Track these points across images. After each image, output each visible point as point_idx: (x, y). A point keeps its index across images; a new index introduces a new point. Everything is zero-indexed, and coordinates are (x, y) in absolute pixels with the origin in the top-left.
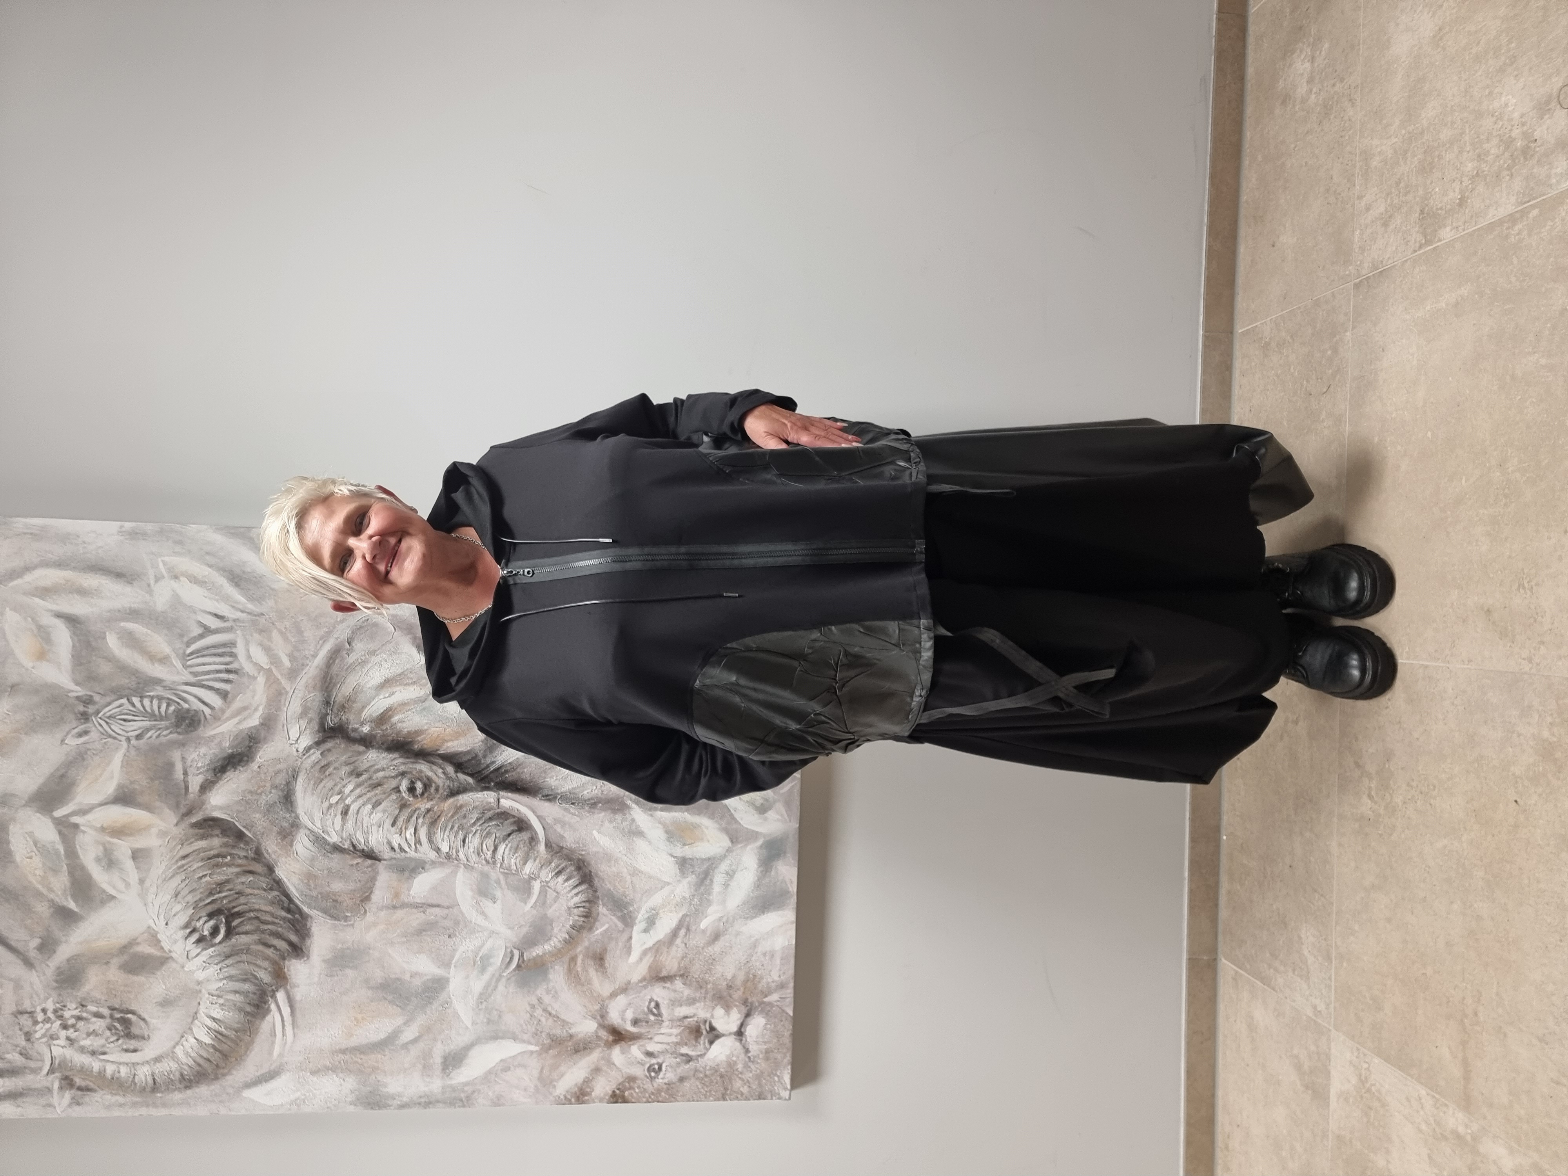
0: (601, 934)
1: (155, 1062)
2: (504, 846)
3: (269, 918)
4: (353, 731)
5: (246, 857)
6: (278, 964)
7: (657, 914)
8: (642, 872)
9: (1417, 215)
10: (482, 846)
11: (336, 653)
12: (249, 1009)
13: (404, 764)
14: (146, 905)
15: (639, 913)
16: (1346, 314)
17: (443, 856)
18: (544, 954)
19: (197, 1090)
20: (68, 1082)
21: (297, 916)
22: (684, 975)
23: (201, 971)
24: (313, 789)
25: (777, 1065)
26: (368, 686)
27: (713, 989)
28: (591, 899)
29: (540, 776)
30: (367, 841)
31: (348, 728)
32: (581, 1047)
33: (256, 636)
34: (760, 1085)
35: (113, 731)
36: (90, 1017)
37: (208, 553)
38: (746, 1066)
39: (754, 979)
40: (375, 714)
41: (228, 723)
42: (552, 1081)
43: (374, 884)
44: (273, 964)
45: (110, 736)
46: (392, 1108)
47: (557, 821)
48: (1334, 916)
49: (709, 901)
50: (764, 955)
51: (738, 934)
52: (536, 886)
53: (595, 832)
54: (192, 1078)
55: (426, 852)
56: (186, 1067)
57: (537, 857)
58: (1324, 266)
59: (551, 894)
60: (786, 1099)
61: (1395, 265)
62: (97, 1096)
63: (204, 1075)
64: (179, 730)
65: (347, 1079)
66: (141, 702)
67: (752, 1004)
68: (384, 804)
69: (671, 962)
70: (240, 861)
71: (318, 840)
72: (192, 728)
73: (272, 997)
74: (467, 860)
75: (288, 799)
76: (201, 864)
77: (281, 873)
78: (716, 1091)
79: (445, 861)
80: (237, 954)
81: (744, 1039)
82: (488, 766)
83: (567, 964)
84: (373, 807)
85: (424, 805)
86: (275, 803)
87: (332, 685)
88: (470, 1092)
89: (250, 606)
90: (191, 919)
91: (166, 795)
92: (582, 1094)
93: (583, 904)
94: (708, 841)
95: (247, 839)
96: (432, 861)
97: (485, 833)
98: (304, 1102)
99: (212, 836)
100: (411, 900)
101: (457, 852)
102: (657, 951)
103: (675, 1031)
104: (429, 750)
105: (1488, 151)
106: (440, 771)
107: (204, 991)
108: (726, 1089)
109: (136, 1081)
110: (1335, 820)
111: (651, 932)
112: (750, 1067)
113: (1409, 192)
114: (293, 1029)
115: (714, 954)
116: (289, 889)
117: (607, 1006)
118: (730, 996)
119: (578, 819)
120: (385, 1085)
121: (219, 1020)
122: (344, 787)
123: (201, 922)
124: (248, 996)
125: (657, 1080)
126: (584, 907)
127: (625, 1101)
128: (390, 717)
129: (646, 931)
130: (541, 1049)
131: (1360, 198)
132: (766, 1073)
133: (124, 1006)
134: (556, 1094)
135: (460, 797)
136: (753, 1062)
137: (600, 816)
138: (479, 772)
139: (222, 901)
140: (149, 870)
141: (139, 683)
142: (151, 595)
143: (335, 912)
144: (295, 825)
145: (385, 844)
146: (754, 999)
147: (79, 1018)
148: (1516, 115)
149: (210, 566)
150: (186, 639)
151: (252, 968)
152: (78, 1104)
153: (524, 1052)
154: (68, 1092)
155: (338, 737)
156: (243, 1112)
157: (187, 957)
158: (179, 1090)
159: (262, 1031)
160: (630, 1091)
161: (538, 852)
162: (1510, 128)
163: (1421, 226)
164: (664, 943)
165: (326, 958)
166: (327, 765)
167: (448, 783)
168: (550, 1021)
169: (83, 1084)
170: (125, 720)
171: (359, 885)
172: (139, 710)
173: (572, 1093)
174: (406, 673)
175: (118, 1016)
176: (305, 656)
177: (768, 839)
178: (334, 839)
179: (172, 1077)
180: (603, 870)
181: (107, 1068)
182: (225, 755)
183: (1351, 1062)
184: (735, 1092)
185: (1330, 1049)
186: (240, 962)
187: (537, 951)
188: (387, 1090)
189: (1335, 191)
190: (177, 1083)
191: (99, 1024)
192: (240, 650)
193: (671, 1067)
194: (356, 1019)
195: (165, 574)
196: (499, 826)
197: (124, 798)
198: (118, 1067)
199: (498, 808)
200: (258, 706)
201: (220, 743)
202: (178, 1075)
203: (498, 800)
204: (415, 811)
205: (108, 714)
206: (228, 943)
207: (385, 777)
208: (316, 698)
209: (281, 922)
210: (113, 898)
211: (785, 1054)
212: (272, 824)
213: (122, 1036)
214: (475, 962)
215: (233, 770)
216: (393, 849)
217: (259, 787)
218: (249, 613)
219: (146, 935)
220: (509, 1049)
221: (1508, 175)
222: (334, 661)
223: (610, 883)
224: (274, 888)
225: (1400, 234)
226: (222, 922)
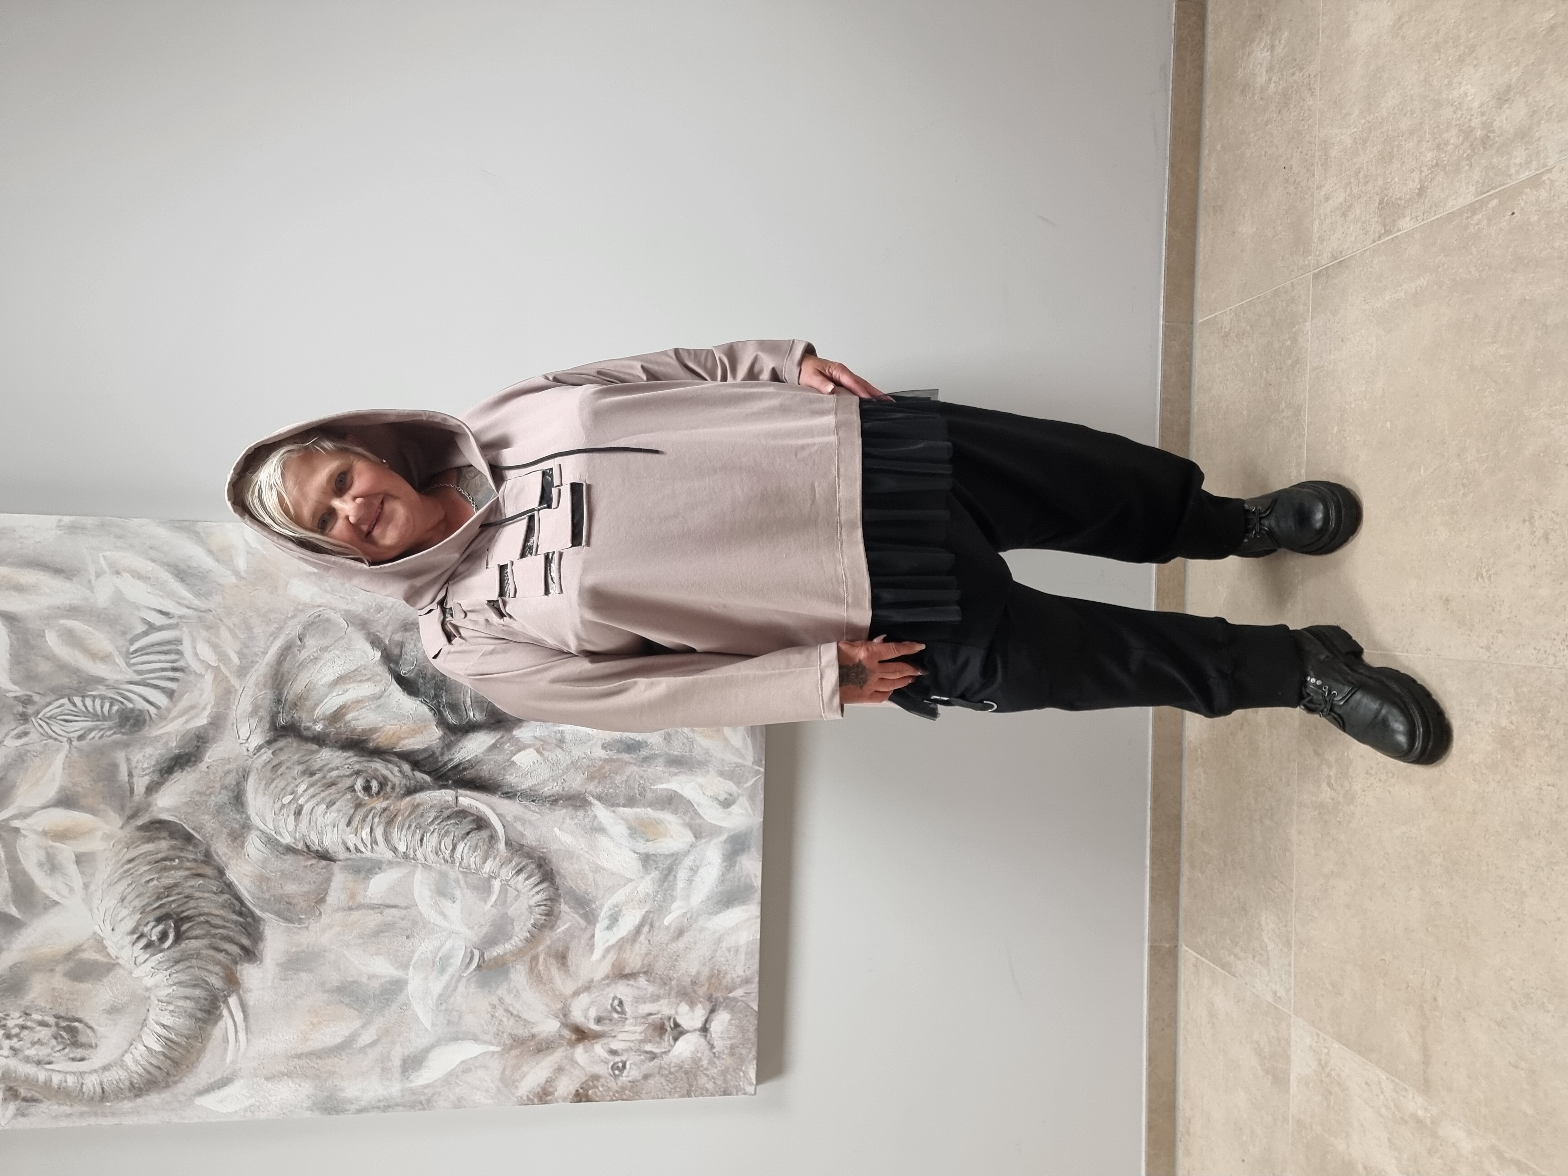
0: (564, 932)
1: (103, 1071)
2: (463, 845)
3: (220, 922)
4: (305, 729)
5: (195, 860)
6: (231, 969)
7: (620, 911)
8: (604, 869)
9: (1377, 205)
10: (440, 845)
11: (286, 651)
12: (199, 1015)
13: (359, 762)
14: (91, 910)
15: (601, 910)
16: (1305, 305)
17: (400, 856)
18: (505, 954)
19: (148, 1098)
20: (12, 1093)
21: (249, 919)
22: (648, 972)
23: (149, 977)
24: (265, 790)
25: (742, 1060)
26: (321, 683)
27: (678, 985)
28: (553, 897)
29: (499, 773)
30: (321, 842)
31: (300, 726)
32: (543, 1047)
33: (204, 633)
34: (725, 1081)
35: (54, 732)
36: (34, 1026)
37: (151, 548)
38: (711, 1063)
39: (719, 974)
40: (328, 713)
41: (176, 722)
42: (514, 1082)
43: (329, 886)
44: (224, 969)
45: (51, 737)
46: (350, 1112)
47: (517, 818)
48: (1293, 904)
49: (672, 896)
50: (729, 950)
51: (702, 930)
52: (497, 884)
53: (556, 830)
54: (142, 1086)
55: (383, 852)
56: (136, 1076)
57: (497, 855)
58: (1284, 256)
59: (512, 893)
60: (752, 1095)
61: (1356, 255)
62: (43, 1107)
63: (155, 1082)
64: (123, 730)
65: (303, 1084)
66: (83, 701)
67: (716, 999)
68: (338, 804)
69: (634, 959)
70: (188, 864)
71: (271, 842)
72: (137, 729)
73: (224, 1002)
74: (425, 860)
75: (238, 799)
76: (148, 867)
77: (232, 875)
78: (681, 1088)
79: (403, 860)
80: (186, 960)
81: (709, 1035)
82: (446, 764)
83: (529, 963)
84: (328, 807)
85: (380, 804)
86: (226, 804)
87: (283, 682)
88: (430, 1095)
89: (196, 602)
90: (138, 924)
91: (111, 797)
92: (545, 1094)
93: (545, 903)
94: (672, 837)
95: (196, 841)
96: (389, 861)
97: (443, 831)
98: (259, 1108)
99: (159, 838)
100: (368, 901)
101: (415, 851)
102: (621, 948)
103: (639, 1029)
104: (385, 748)
105: (1448, 141)
106: (396, 769)
107: (152, 997)
108: (691, 1086)
109: (84, 1090)
110: (1295, 807)
111: (615, 929)
112: (715, 1063)
113: (1368, 181)
114: (247, 1034)
115: (678, 950)
116: (240, 892)
117: (570, 1004)
118: (695, 992)
119: (539, 816)
120: (343, 1090)
121: (169, 1027)
122: (297, 786)
123: (149, 927)
124: (199, 1002)
125: (621, 1078)
126: (545, 905)
127: (589, 1100)
128: (344, 715)
129: (609, 928)
130: (503, 1049)
131: (1320, 187)
132: (731, 1070)
133: (70, 1014)
134: (517, 1095)
135: (417, 795)
136: (718, 1058)
137: (562, 813)
138: (436, 770)
139: (171, 905)
140: (93, 875)
141: (80, 682)
142: (93, 592)
143: (289, 914)
144: (246, 826)
145: (340, 844)
146: (718, 995)
147: (23, 1027)
148: (1476, 104)
149: (153, 561)
150: (129, 637)
151: (203, 973)
152: (23, 1115)
153: (485, 1053)
154: (12, 1103)
155: (290, 736)
156: (196, 1120)
157: (135, 964)
158: (128, 1098)
159: (214, 1037)
160: (593, 1090)
161: (498, 850)
162: (1469, 117)
163: (1380, 216)
164: (628, 940)
165: (279, 962)
166: (279, 765)
167: (404, 781)
168: (512, 1021)
169: (29, 1095)
170: (66, 721)
171: (313, 886)
172: (81, 710)
173: (534, 1093)
174: (359, 670)
175: (64, 1024)
176: (255, 653)
177: (732, 833)
178: (287, 839)
179: (121, 1085)
180: (565, 868)
181: (53, 1077)
182: (172, 755)
183: (1311, 1047)
184: (701, 1089)
185: (1290, 1035)
186: (190, 967)
187: (498, 951)
188: (343, 1094)
189: (1295, 181)
190: (127, 1092)
191: (44, 1033)
192: (186, 647)
193: (636, 1065)
194: (312, 1024)
195: (107, 570)
196: (457, 824)
197: (66, 801)
198: (65, 1077)
199: (457, 806)
200: (206, 705)
201: (166, 743)
202: (127, 1083)
203: (457, 798)
204: (371, 810)
205: (48, 715)
206: (177, 948)
207: (339, 776)
208: (266, 696)
209: (233, 926)
210: (56, 903)
211: (750, 1049)
212: (222, 825)
213: (68, 1045)
214: (434, 963)
215: (180, 770)
216: (348, 849)
217: (208, 788)
218: (195, 609)
219: (91, 941)
220: (470, 1050)
221: (1467, 165)
222: (285, 658)
223: (572, 880)
224: (225, 891)
225: (1359, 224)
226: (171, 926)
